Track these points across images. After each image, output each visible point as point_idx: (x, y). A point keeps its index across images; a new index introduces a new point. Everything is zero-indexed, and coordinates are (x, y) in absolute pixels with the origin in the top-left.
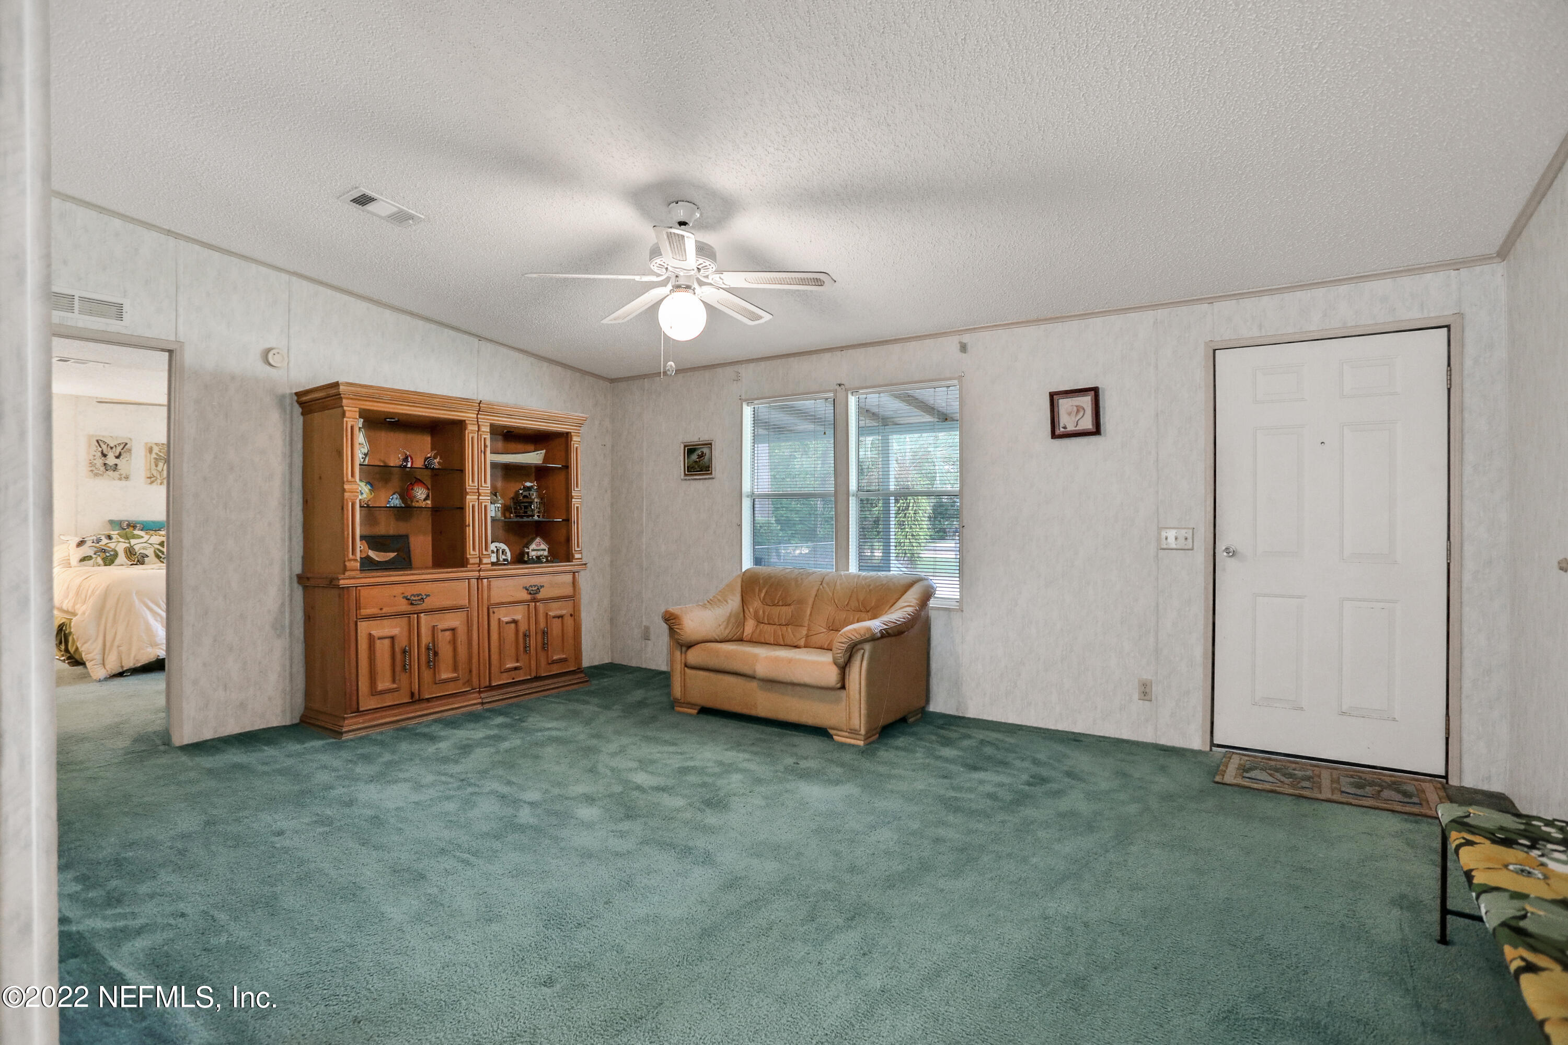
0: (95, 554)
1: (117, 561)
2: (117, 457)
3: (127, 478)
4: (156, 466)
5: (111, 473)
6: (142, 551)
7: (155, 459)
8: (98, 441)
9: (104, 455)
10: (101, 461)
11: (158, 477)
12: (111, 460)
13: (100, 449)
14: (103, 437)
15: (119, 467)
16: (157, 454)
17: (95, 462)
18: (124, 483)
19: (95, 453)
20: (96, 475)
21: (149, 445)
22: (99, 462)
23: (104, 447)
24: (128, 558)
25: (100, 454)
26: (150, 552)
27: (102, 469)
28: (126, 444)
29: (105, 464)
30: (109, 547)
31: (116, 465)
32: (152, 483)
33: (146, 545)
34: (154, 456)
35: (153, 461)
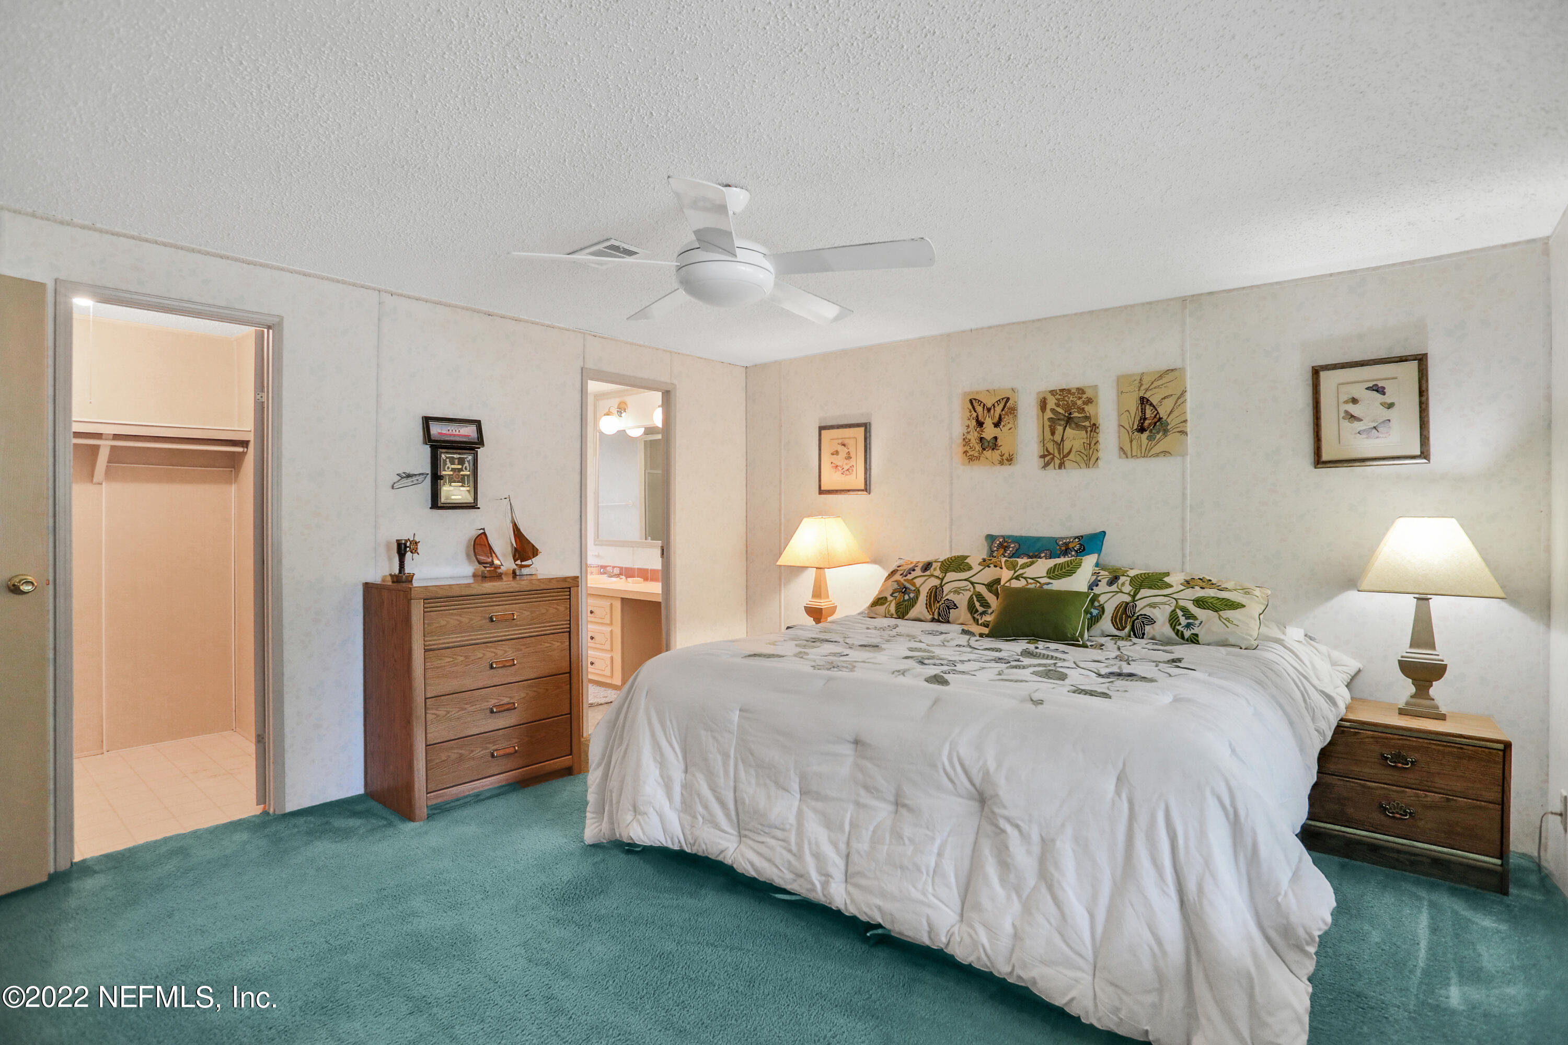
0: (891, 595)
1: (913, 613)
2: (997, 425)
3: (1010, 460)
4: (1053, 433)
5: (988, 453)
6: (950, 597)
7: (1050, 419)
8: (971, 401)
9: (980, 424)
10: (976, 434)
11: (1056, 454)
12: (989, 431)
13: (975, 415)
14: (977, 393)
15: (999, 442)
16: (1053, 410)
17: (969, 437)
18: (1006, 470)
19: (969, 422)
20: (971, 459)
21: (1042, 396)
22: (974, 436)
23: (979, 409)
24: (929, 606)
25: (974, 423)
26: (962, 600)
27: (978, 447)
28: (1008, 399)
29: (981, 439)
30: (914, 585)
31: (996, 438)
32: (1046, 465)
33: (967, 583)
34: (1049, 414)
35: (1047, 423)
